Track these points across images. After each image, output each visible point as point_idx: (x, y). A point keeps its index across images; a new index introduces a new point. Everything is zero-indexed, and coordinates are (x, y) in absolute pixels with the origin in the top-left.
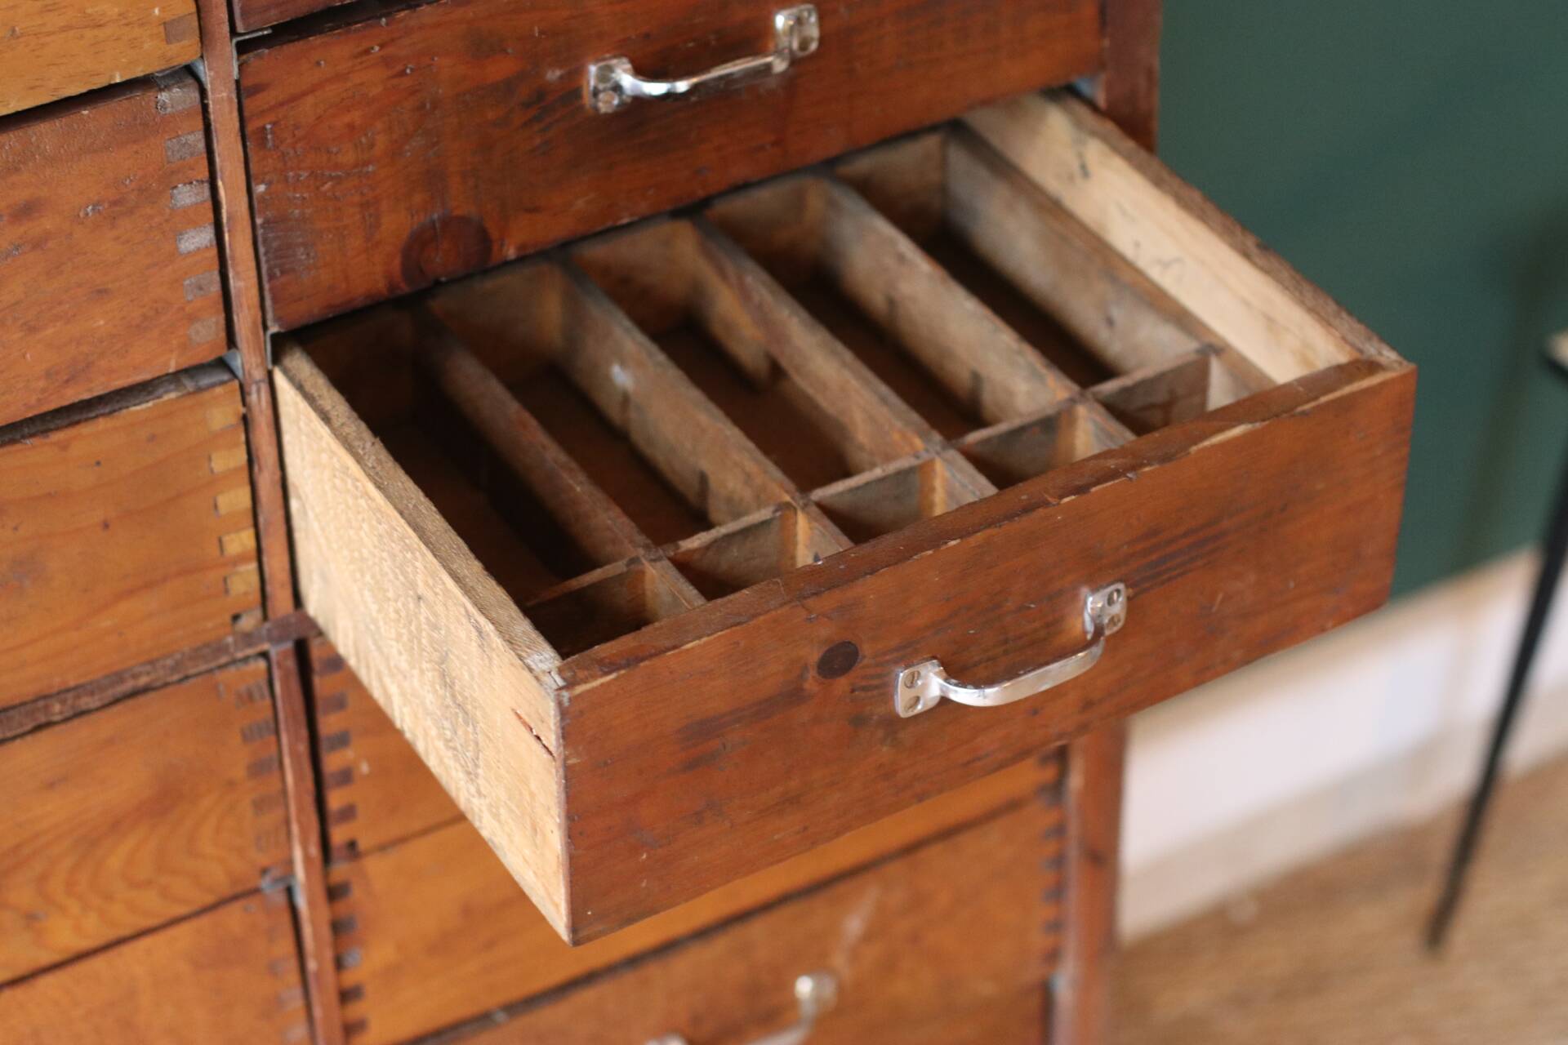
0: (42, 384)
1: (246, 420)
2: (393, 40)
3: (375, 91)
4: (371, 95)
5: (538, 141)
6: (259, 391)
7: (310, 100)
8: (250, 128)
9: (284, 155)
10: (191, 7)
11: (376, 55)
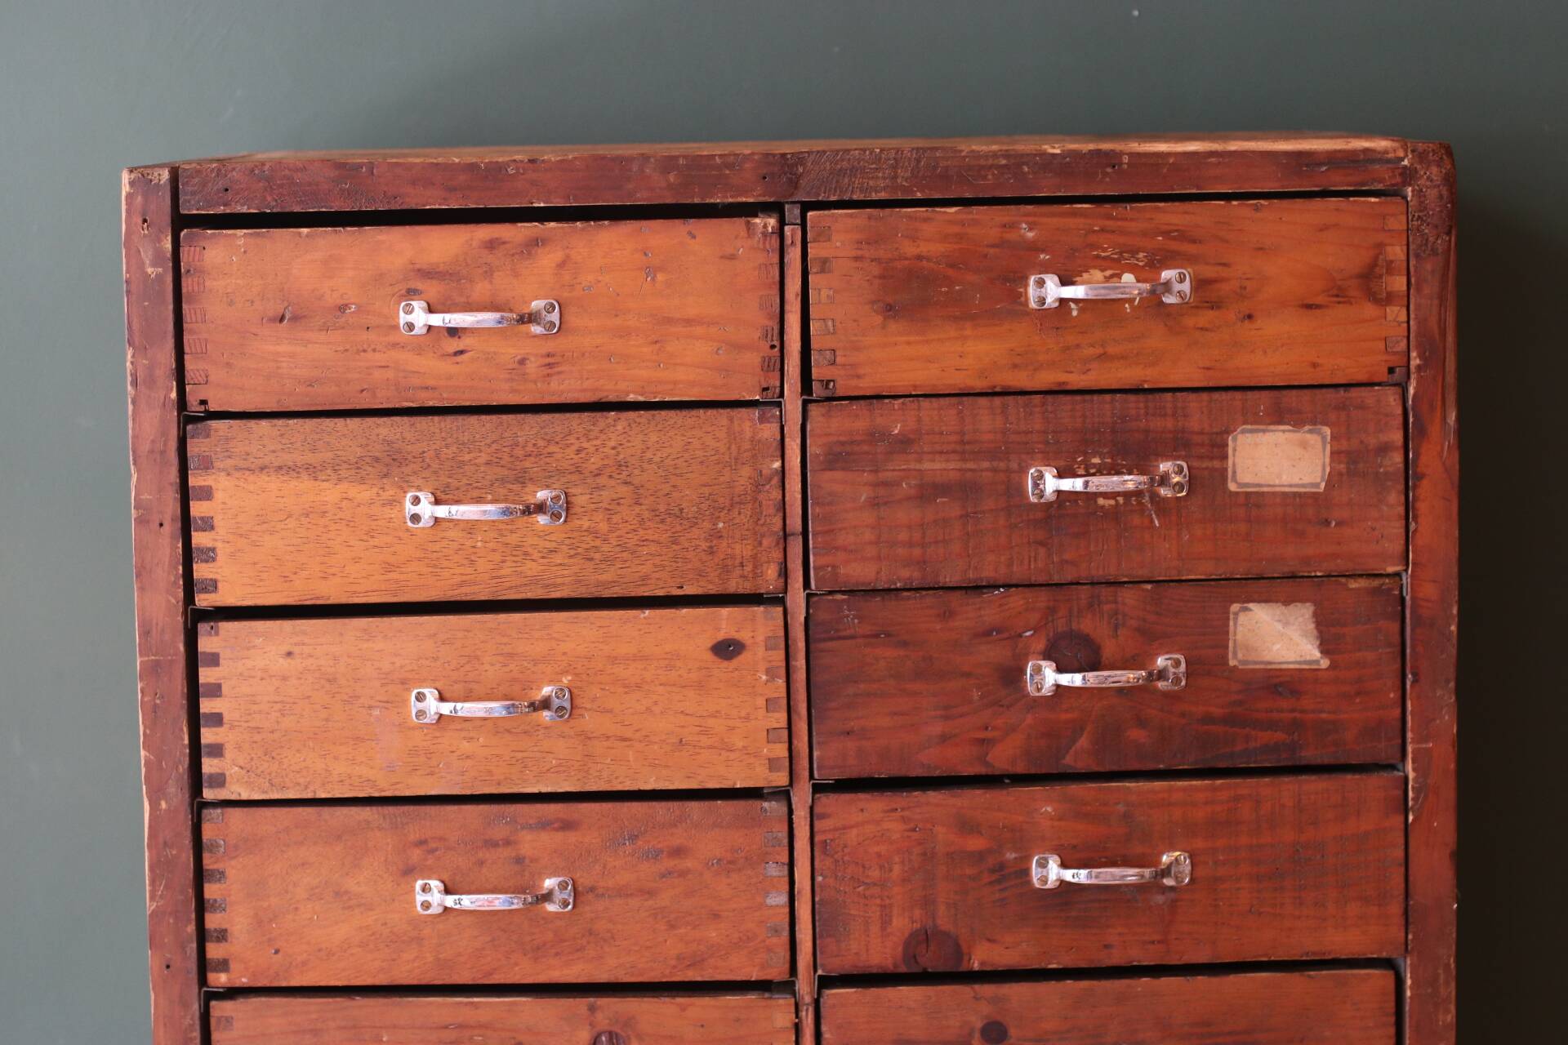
0: (673, 962)
1: (798, 1028)
2: (909, 808)
3: (896, 836)
4: (893, 838)
5: (997, 896)
6: (807, 1010)
7: (854, 832)
8: (817, 839)
9: (837, 861)
10: (786, 754)
11: (899, 814)
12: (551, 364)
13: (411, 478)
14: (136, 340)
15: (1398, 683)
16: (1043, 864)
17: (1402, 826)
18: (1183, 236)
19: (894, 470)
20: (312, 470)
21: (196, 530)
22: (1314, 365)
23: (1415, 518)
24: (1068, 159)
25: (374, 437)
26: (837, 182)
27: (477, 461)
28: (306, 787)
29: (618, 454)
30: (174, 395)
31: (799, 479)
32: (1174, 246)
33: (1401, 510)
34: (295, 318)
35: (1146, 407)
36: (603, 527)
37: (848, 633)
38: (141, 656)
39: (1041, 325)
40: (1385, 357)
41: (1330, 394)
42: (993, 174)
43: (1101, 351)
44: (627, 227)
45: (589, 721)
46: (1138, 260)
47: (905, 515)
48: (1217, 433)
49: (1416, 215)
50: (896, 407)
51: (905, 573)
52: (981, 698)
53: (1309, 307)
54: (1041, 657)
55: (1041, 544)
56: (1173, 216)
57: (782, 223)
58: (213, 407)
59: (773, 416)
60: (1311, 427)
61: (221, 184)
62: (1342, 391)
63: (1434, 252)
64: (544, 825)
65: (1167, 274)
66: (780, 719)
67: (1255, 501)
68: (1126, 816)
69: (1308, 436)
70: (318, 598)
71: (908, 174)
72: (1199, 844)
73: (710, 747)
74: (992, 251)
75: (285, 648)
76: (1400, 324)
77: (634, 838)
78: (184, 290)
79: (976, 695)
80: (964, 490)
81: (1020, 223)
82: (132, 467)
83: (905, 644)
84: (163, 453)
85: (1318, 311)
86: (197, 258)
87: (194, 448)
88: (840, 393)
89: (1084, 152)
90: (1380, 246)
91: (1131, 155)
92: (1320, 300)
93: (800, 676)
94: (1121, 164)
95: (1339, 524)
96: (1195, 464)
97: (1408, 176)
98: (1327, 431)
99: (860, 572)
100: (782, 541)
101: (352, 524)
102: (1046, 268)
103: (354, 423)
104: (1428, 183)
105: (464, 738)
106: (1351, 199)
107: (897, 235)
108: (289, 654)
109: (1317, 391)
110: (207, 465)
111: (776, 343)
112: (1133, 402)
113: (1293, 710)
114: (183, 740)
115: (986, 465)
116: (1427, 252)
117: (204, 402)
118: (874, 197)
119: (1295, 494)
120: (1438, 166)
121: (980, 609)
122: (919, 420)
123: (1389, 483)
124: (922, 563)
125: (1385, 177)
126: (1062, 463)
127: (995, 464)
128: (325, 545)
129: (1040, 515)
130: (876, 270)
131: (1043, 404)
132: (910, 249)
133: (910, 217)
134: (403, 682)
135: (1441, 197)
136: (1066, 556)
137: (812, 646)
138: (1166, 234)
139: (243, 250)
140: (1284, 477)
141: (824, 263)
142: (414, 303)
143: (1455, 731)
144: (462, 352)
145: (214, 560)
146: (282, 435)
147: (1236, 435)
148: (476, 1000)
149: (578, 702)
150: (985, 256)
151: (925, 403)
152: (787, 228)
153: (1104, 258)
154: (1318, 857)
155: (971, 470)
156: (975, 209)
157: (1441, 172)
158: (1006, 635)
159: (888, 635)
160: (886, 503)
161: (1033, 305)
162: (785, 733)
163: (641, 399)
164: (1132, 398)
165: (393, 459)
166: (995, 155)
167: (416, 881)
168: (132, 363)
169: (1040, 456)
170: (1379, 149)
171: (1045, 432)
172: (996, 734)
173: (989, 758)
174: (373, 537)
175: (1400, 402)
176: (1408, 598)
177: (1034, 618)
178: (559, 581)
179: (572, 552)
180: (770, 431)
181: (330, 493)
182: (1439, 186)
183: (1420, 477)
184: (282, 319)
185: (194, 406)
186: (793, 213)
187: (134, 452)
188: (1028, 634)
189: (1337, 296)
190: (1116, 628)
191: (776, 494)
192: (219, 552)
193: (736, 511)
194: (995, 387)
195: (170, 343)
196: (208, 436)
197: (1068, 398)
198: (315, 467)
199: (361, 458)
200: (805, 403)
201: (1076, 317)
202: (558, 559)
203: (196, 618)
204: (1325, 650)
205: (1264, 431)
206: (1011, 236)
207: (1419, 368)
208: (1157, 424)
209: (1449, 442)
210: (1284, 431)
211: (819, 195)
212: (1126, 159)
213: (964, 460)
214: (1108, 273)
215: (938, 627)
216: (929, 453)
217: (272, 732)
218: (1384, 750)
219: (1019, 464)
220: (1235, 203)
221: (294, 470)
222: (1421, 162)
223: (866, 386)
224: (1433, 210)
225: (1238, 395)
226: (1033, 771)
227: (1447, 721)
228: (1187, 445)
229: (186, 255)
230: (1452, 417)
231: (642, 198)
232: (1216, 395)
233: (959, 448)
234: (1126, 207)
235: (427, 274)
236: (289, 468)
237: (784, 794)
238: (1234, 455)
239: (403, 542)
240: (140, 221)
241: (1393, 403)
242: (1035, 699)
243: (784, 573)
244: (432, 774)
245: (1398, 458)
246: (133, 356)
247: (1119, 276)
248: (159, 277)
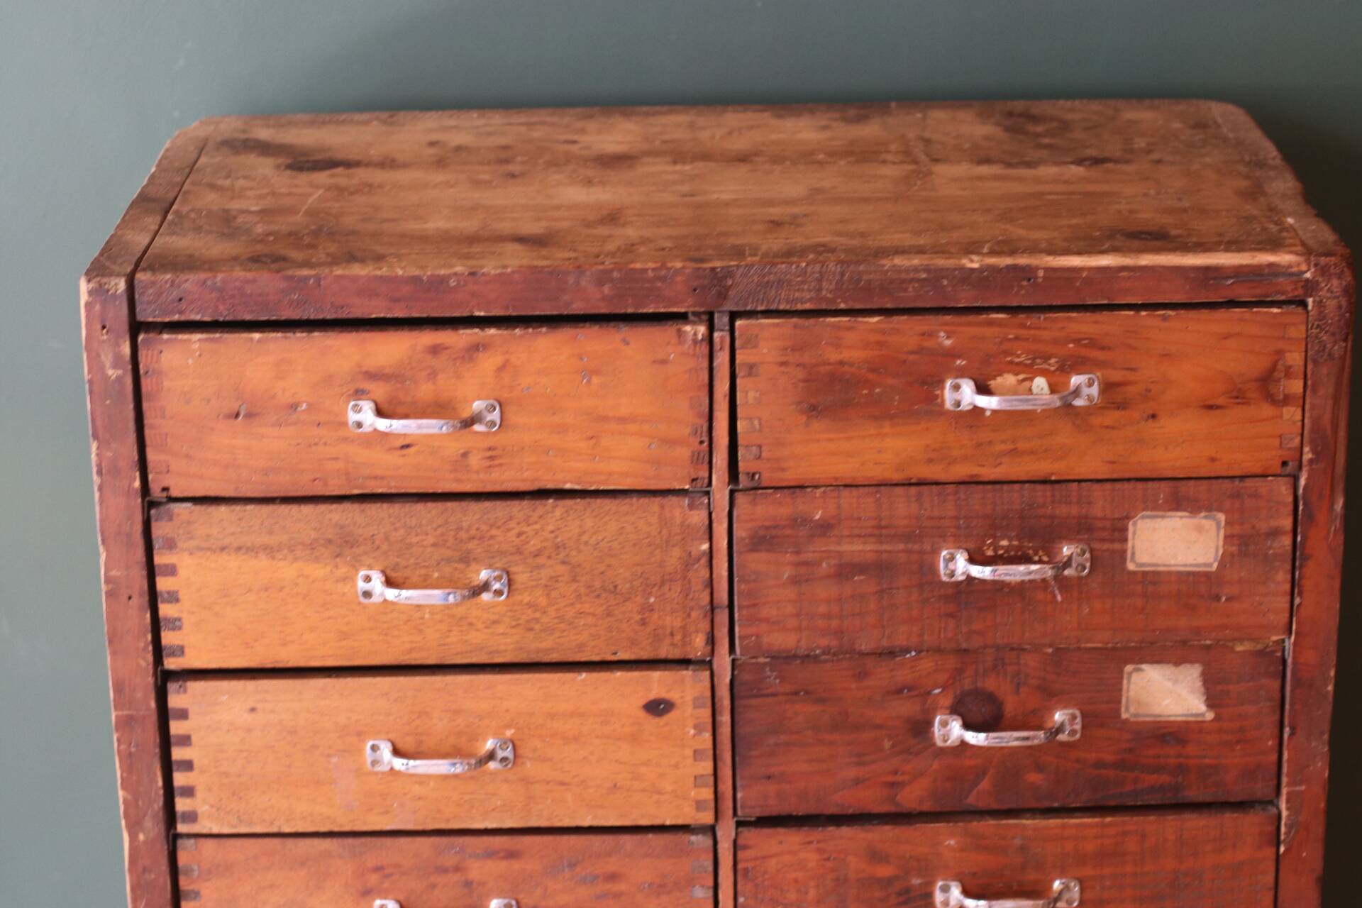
2: (824, 840)
3: (811, 865)
4: (809, 866)
7: (773, 861)
8: (740, 866)
9: (756, 885)
10: (712, 796)
11: (814, 845)
12: (493, 456)
13: (363, 558)
14: (101, 432)
15: (1276, 731)
16: (945, 889)
17: (1274, 857)
18: (1093, 343)
19: (814, 552)
20: (270, 551)
21: (162, 602)
22: (1213, 460)
23: (1300, 594)
24: (985, 274)
25: (326, 522)
26: (765, 293)
27: (425, 543)
28: (272, 824)
29: (556, 537)
30: (137, 484)
31: (725, 559)
32: (1084, 352)
33: (1287, 587)
34: (249, 415)
35: (1053, 496)
36: (543, 601)
37: (769, 691)
38: (116, 709)
39: (956, 423)
40: (1280, 453)
41: (1227, 484)
42: (913, 287)
43: (1012, 447)
44: (565, 334)
45: (529, 768)
46: (1049, 365)
47: (824, 591)
48: (1119, 519)
49: (1316, 323)
50: (818, 495)
51: (824, 642)
52: (893, 746)
53: (1210, 407)
54: (948, 711)
55: (952, 616)
56: (1084, 325)
57: (711, 329)
58: (175, 493)
59: (702, 503)
60: (1207, 514)
61: (176, 294)
62: (1237, 482)
63: (1331, 356)
64: (490, 854)
65: (1075, 380)
66: (707, 767)
67: (1152, 580)
68: (1023, 848)
69: (1204, 522)
70: (277, 662)
71: (832, 287)
72: (1088, 871)
73: (643, 791)
74: (911, 357)
75: (249, 705)
76: (1294, 423)
77: (572, 865)
78: (144, 390)
79: (887, 744)
80: (880, 569)
81: (938, 331)
82: (101, 549)
83: (821, 701)
84: (129, 536)
85: (1218, 412)
86: (154, 360)
87: (159, 530)
88: (764, 484)
89: (1001, 266)
90: (1280, 353)
91: (1047, 269)
92: (1220, 401)
93: (725, 731)
94: (1036, 278)
95: (1229, 599)
96: (1097, 545)
97: (1310, 287)
98: (1222, 517)
99: (781, 640)
100: (709, 614)
101: (308, 598)
102: (961, 373)
103: (307, 509)
104: (1329, 295)
105: (416, 782)
106: (1255, 310)
107: (820, 343)
108: (253, 710)
109: (1214, 482)
110: (171, 545)
111: (706, 439)
112: (1041, 491)
113: (1179, 756)
114: (157, 782)
115: (901, 547)
116: (1325, 357)
117: (165, 489)
118: (800, 307)
119: (1189, 574)
120: (1339, 278)
121: (892, 670)
122: (839, 507)
123: (1277, 564)
124: (839, 632)
125: (1290, 290)
126: (971, 545)
127: (910, 546)
129: (950, 591)
130: (800, 374)
131: (956, 493)
132: (833, 356)
133: (833, 326)
134: (359, 734)
135: (1340, 307)
136: (974, 627)
137: (737, 703)
138: (1077, 341)
139: (198, 353)
140: (1180, 558)
141: (751, 368)
142: (361, 403)
143: (1326, 775)
144: (408, 446)
145: (180, 628)
146: (240, 520)
147: (1137, 520)
149: (521, 752)
150: (904, 362)
151: (845, 493)
152: (716, 335)
153: (1018, 364)
154: (1197, 882)
155: (886, 551)
156: (896, 319)
157: (1341, 284)
158: (916, 692)
159: (807, 693)
160: (807, 581)
161: (949, 405)
162: (712, 779)
163: (577, 487)
164: (1039, 487)
165: (346, 542)
166: (916, 270)
167: (374, 900)
168: (97, 455)
169: (952, 538)
170: (1283, 264)
171: (957, 518)
172: (906, 778)
173: (898, 798)
174: (327, 609)
175: (1291, 491)
176: (1290, 661)
177: (942, 677)
178: (502, 648)
179: (514, 623)
180: (699, 517)
181: (287, 570)
182: (1338, 297)
183: (1305, 558)
184: (237, 416)
185: (156, 492)
186: (722, 320)
187: (102, 535)
188: (937, 691)
189: (1237, 398)
190: (1018, 685)
191: (705, 573)
192: (184, 622)
193: (666, 587)
194: (911, 479)
195: (132, 437)
196: (170, 519)
197: (981, 487)
198: (272, 548)
199: (316, 540)
200: (732, 493)
201: (989, 416)
202: (501, 629)
203: (164, 679)
204: (1211, 703)
205: (1163, 517)
206: (928, 344)
207: (1311, 461)
208: (1062, 511)
209: (1336, 527)
210: (1181, 517)
211: (747, 305)
212: (1041, 273)
213: (881, 543)
214: (1021, 377)
215: (854, 686)
216: (848, 536)
217: (239, 776)
218: (1261, 789)
219: (932, 546)
220: (1143, 313)
221: (252, 550)
222: (1323, 275)
223: (790, 477)
224: (1332, 319)
225: (1139, 485)
226: (938, 809)
227: (1320, 767)
228: (1090, 529)
229: (144, 357)
230: (1339, 504)
231: (577, 308)
232: (1118, 485)
233: (877, 532)
234: (1039, 318)
235: (372, 376)
236: (248, 548)
237: (711, 830)
238: (1133, 538)
239: (356, 615)
240: (99, 327)
241: (1285, 492)
242: (942, 750)
243: (712, 641)
244: (387, 812)
245: (1287, 541)
246: (98, 448)
247: (1031, 379)
248: (119, 379)
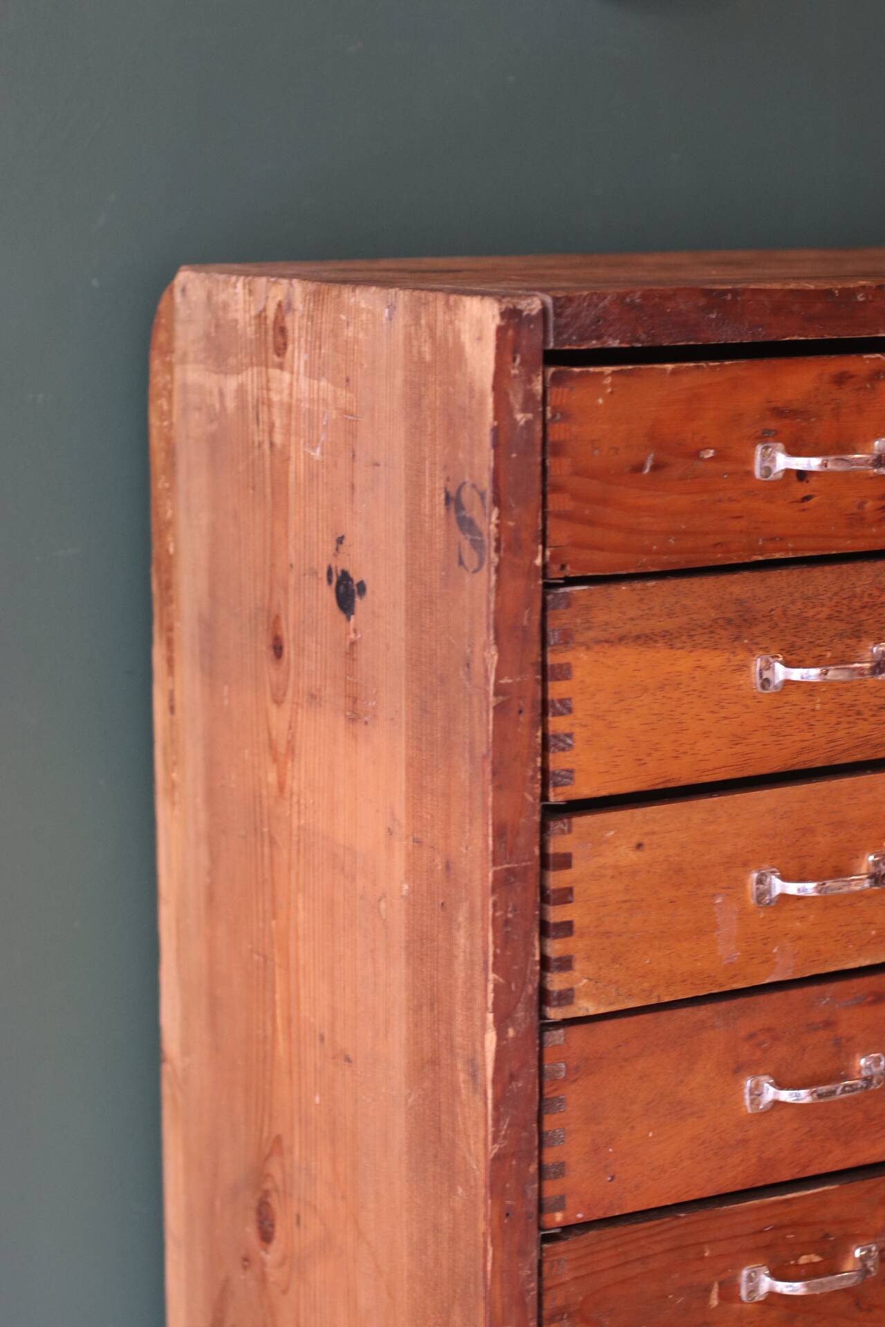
12: (884, 507)
13: (760, 639)
14: (503, 495)
20: (668, 638)
21: (553, 714)
25: (727, 596)
27: (819, 616)
30: (539, 561)
34: (658, 467)
38: (494, 862)
58: (570, 571)
61: (593, 314)
64: (859, 1001)
70: (669, 781)
75: (636, 840)
78: (551, 439)
82: (495, 648)
84: (525, 628)
86: (564, 401)
87: (555, 620)
101: (704, 695)
105: (797, 918)
108: (639, 846)
110: (567, 639)
114: (534, 956)
117: (563, 567)
128: (677, 721)
134: (746, 864)
139: (609, 390)
142: (770, 446)
144: (808, 498)
145: (571, 746)
146: (641, 600)
148: (789, 1196)
165: (745, 620)
167: (746, 1079)
168: (497, 526)
174: (723, 708)
181: (683, 662)
184: (643, 468)
192: (576, 737)
196: (567, 605)
198: (671, 635)
199: (715, 621)
203: (550, 815)
217: (620, 935)
221: (651, 639)
229: (552, 398)
235: (778, 413)
236: (647, 636)
239: (749, 710)
240: (510, 359)
244: (767, 960)
246: (498, 518)
248: (529, 423)
